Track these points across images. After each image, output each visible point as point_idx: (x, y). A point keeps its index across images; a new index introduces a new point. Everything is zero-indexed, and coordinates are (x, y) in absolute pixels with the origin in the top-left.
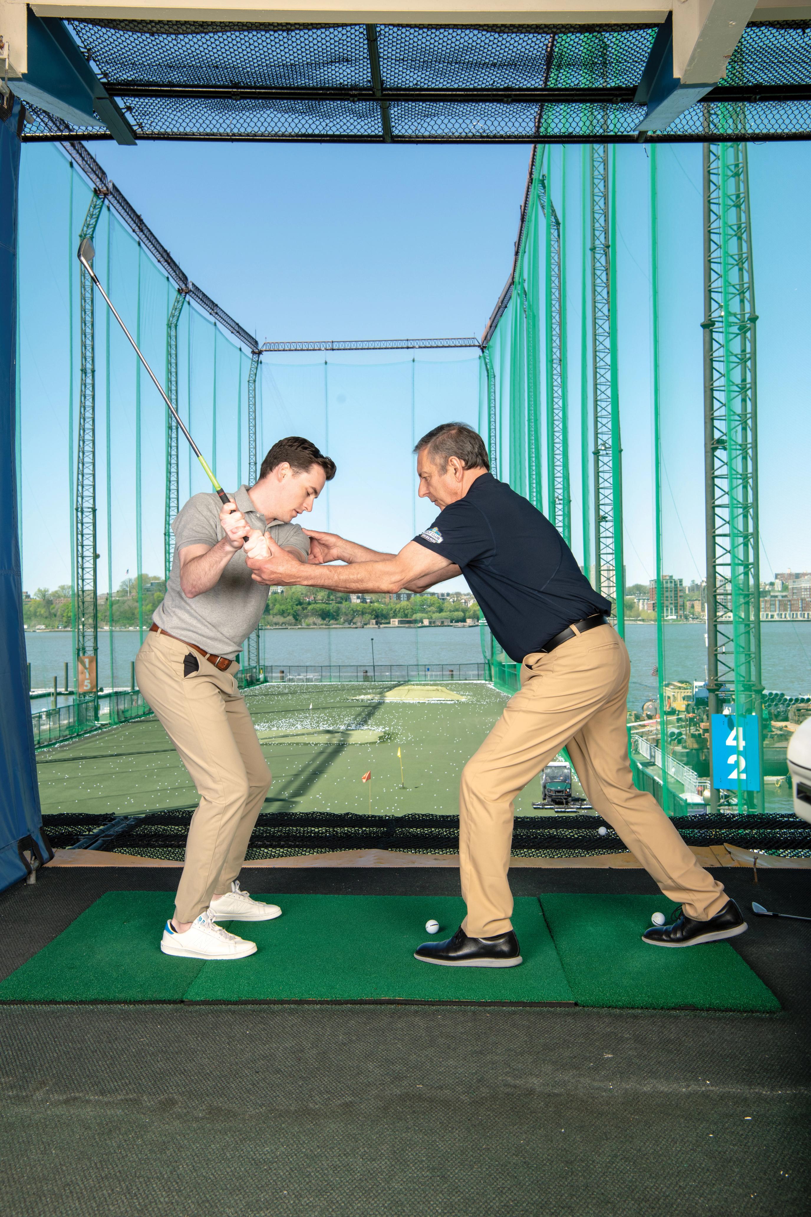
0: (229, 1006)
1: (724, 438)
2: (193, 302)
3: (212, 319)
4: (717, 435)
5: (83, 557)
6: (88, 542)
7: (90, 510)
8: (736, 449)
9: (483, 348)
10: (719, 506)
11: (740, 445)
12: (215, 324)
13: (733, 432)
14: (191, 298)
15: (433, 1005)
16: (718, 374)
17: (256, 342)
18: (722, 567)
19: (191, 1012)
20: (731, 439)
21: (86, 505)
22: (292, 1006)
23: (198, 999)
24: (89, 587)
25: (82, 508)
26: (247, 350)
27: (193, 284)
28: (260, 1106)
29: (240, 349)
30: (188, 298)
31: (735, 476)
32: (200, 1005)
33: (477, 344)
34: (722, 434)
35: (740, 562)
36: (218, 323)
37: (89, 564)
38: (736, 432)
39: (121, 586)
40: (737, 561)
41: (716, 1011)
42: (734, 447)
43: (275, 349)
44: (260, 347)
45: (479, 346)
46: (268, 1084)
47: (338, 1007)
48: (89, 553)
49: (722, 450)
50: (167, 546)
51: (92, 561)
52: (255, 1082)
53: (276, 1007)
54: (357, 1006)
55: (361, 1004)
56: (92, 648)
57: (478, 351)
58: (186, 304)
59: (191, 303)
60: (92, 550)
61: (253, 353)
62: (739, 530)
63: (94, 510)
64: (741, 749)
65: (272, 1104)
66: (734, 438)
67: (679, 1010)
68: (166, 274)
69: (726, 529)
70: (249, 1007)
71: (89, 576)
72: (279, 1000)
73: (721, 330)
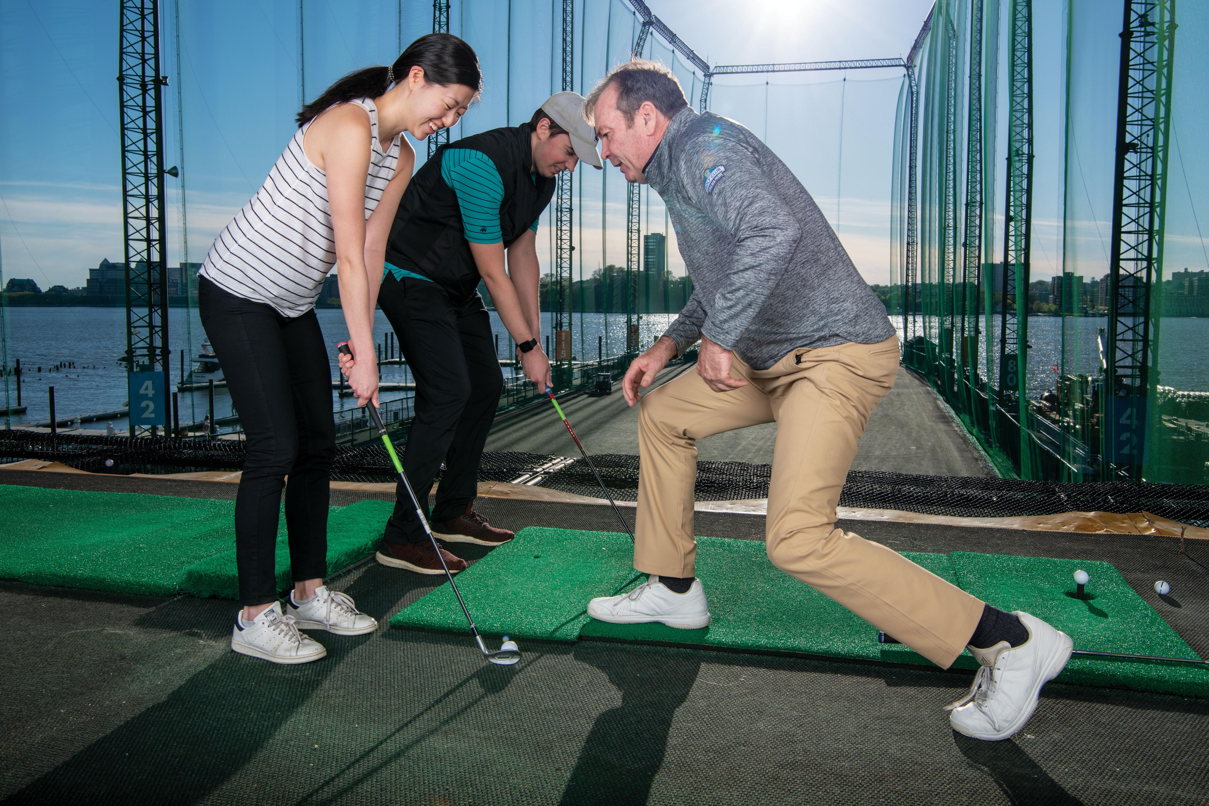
0: (625, 646)
1: (1136, 141)
2: (655, 33)
3: (671, 47)
4: (1128, 139)
5: (561, 249)
6: (566, 237)
7: (568, 210)
8: (1147, 152)
9: (907, 67)
10: (1126, 205)
11: (1151, 148)
12: (673, 51)
13: (1144, 136)
14: (654, 30)
15: (834, 662)
16: (1133, 81)
17: (708, 67)
18: (1125, 262)
19: (586, 648)
20: (1142, 143)
21: (564, 206)
22: (688, 650)
23: (595, 635)
24: (566, 275)
25: (561, 208)
26: (700, 74)
27: (656, 17)
28: (640, 760)
29: (694, 73)
30: (651, 29)
31: (1144, 178)
32: (596, 641)
33: (902, 63)
34: (1133, 138)
35: (1143, 257)
36: (676, 51)
37: (566, 255)
38: (1148, 136)
39: (593, 275)
40: (1140, 256)
41: (1152, 693)
42: (1145, 150)
43: (724, 71)
44: (711, 71)
45: (904, 66)
46: (652, 735)
47: (734, 655)
48: (566, 246)
49: (1133, 154)
50: (630, 241)
51: (568, 253)
52: (639, 732)
53: (673, 650)
54: (755, 657)
55: (759, 655)
56: (567, 324)
57: (903, 71)
58: (649, 35)
59: (653, 33)
60: (568, 243)
61: (705, 75)
62: (1144, 228)
63: (571, 210)
64: (1134, 427)
65: (653, 759)
66: (1145, 142)
67: (1109, 688)
68: (633, 9)
69: (1133, 227)
70: (645, 648)
71: (566, 265)
72: (675, 643)
73: (1138, 39)
